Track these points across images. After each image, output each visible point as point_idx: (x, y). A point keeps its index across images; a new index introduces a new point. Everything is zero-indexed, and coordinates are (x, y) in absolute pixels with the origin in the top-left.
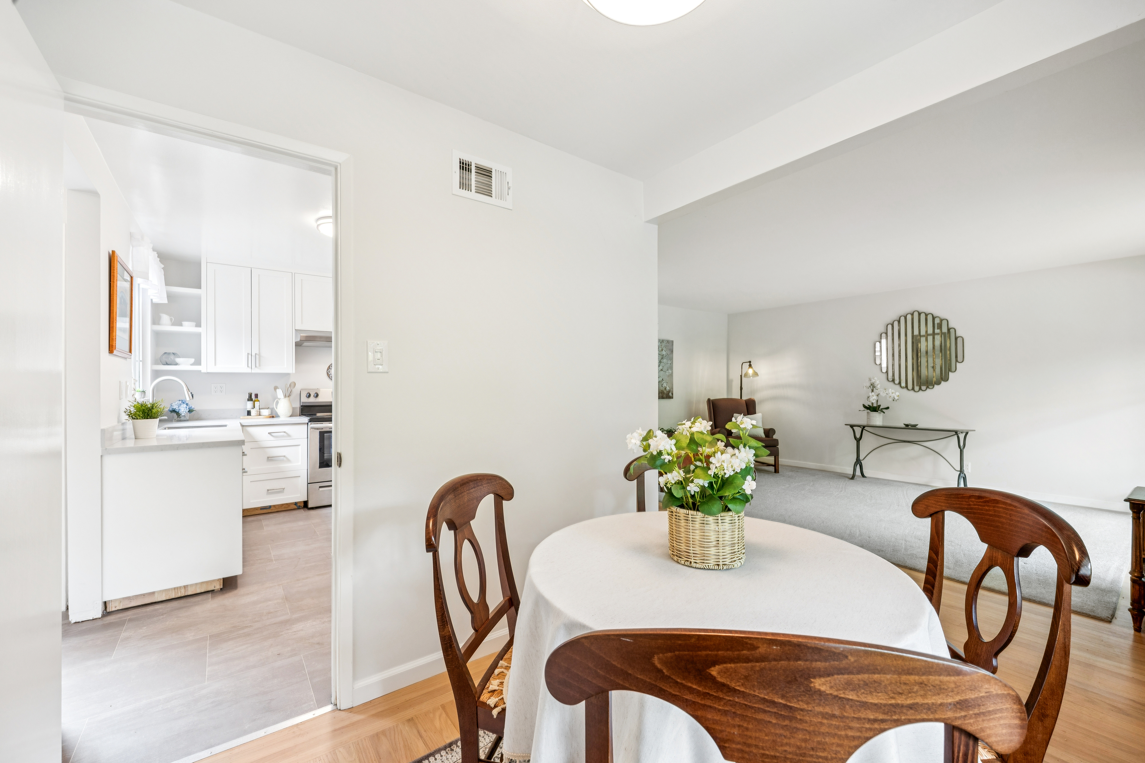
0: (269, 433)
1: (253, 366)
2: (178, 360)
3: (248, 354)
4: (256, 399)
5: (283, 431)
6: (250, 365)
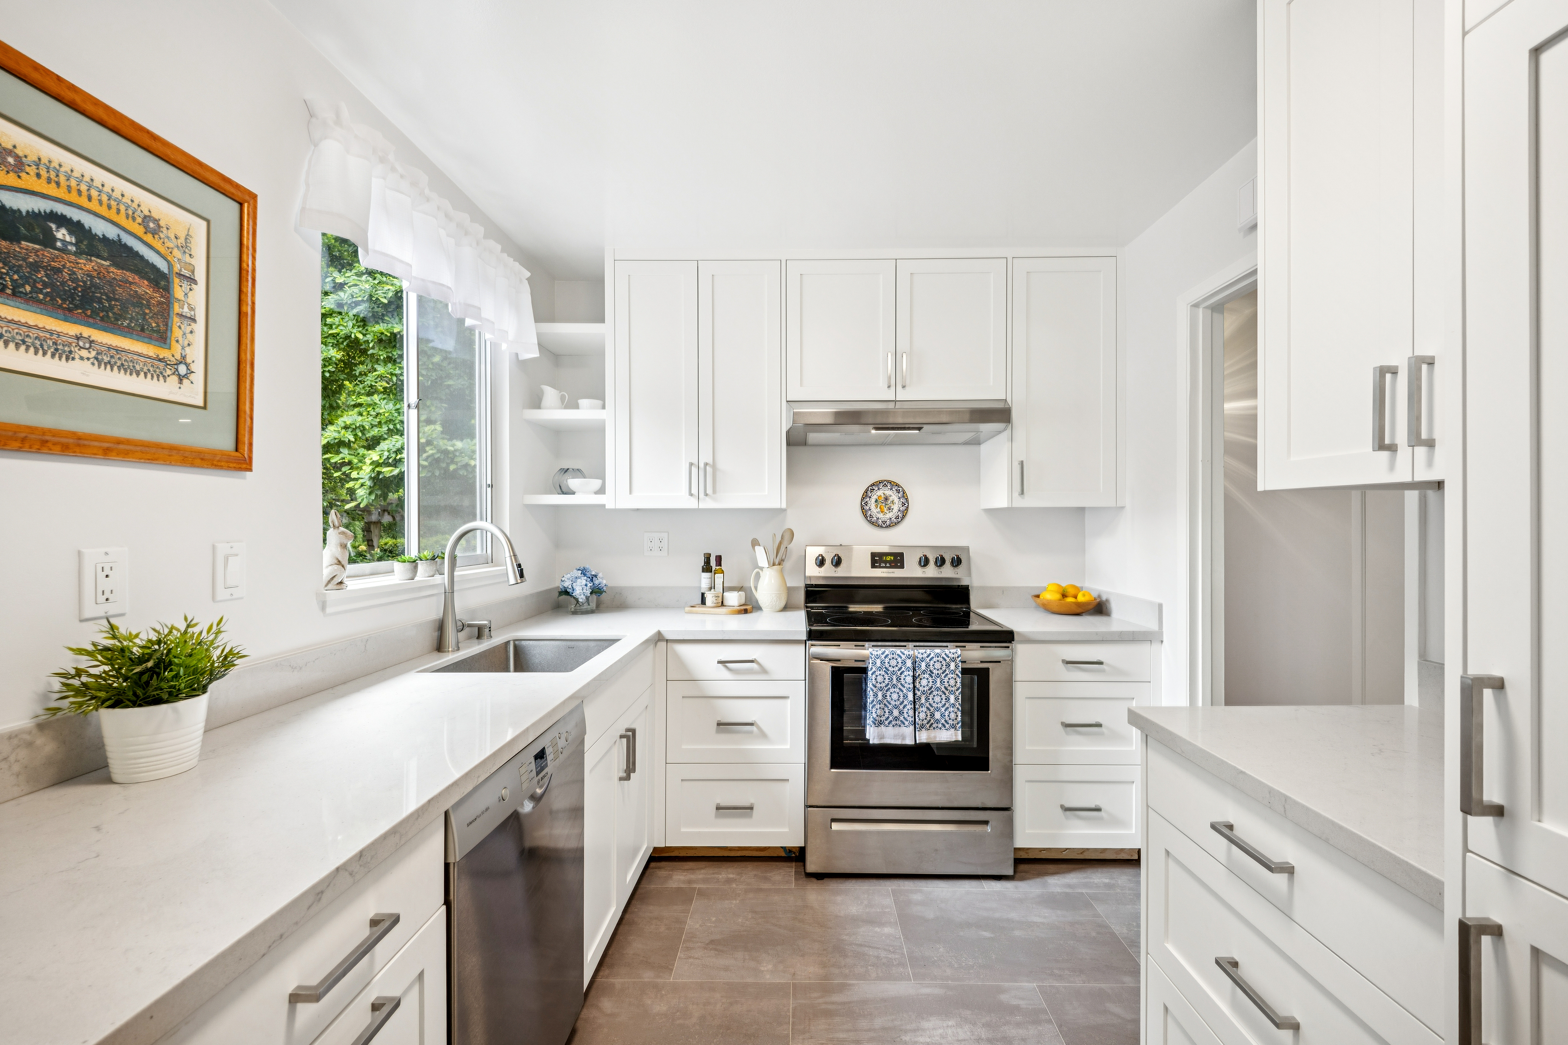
0: (719, 662)
1: (702, 495)
2: (573, 483)
3: (691, 464)
4: (717, 568)
5: (750, 659)
6: (694, 491)
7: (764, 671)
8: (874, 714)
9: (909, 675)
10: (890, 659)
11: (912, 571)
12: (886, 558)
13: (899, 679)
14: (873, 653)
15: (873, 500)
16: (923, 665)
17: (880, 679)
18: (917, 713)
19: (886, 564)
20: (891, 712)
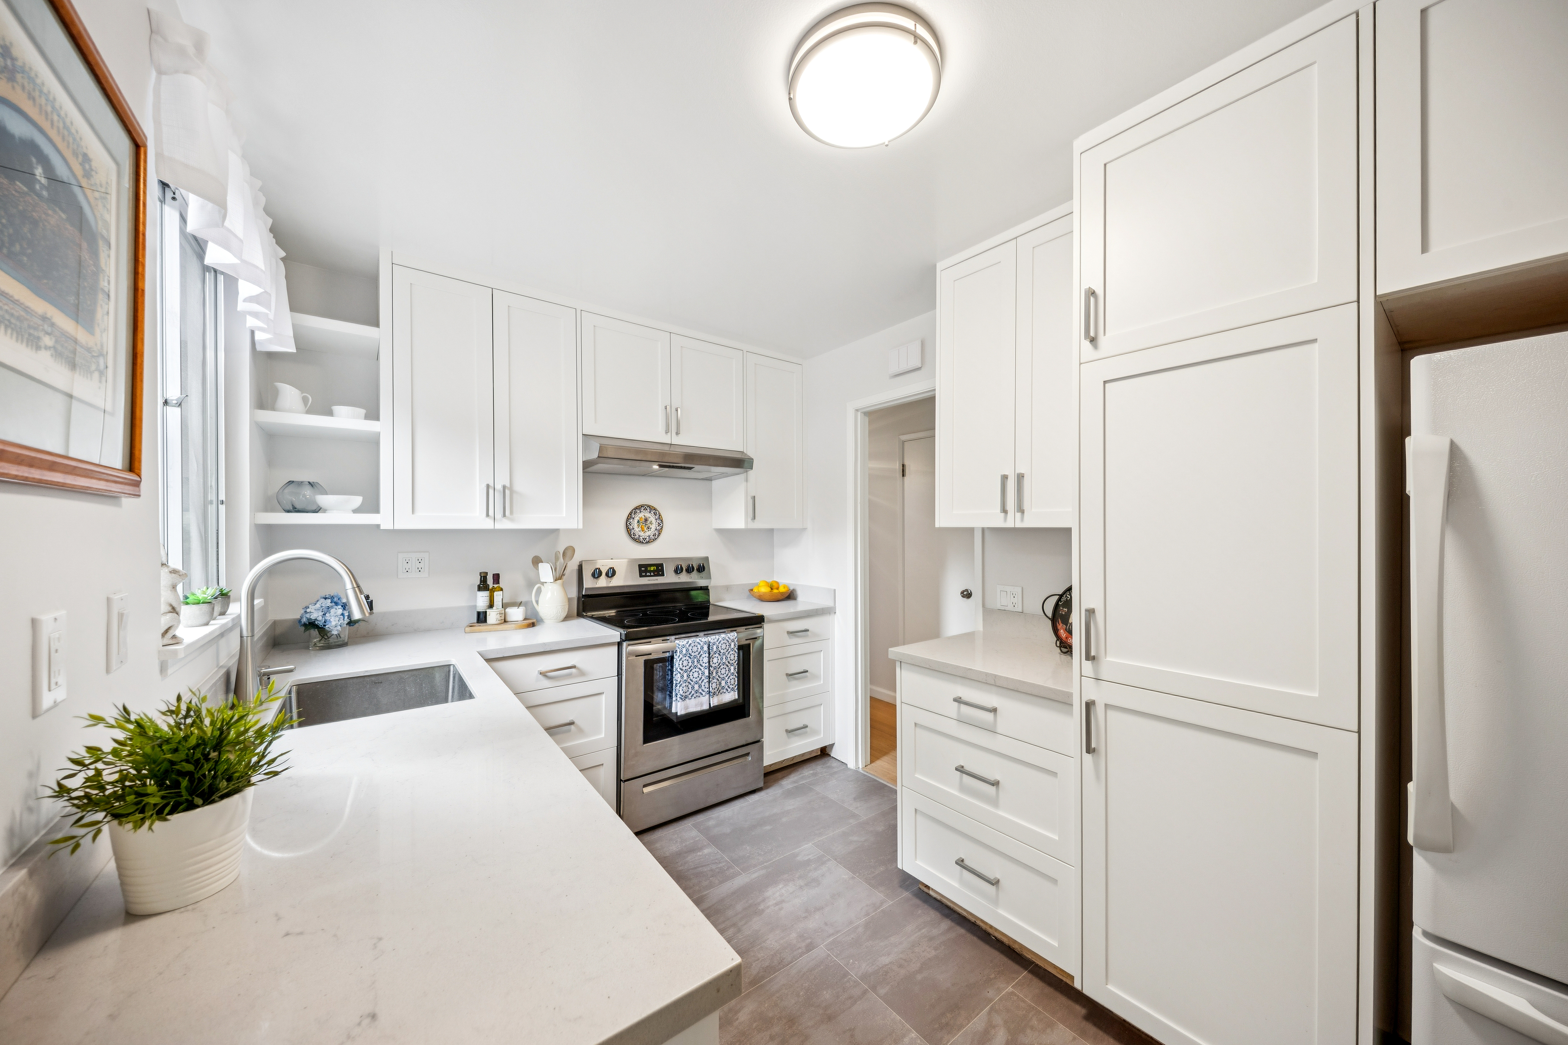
0: (538, 673)
1: (499, 515)
2: (322, 500)
3: (488, 486)
4: (496, 586)
5: (570, 665)
6: (491, 513)
7: (582, 673)
8: (681, 691)
9: (705, 656)
10: (692, 647)
11: (669, 578)
12: (650, 568)
13: (698, 661)
14: (680, 644)
15: (636, 521)
16: (715, 647)
17: (685, 663)
18: (711, 684)
19: (650, 574)
20: (693, 688)
